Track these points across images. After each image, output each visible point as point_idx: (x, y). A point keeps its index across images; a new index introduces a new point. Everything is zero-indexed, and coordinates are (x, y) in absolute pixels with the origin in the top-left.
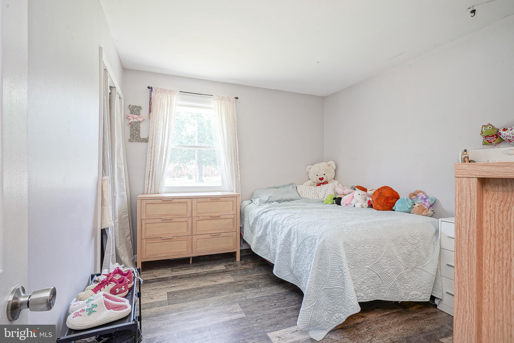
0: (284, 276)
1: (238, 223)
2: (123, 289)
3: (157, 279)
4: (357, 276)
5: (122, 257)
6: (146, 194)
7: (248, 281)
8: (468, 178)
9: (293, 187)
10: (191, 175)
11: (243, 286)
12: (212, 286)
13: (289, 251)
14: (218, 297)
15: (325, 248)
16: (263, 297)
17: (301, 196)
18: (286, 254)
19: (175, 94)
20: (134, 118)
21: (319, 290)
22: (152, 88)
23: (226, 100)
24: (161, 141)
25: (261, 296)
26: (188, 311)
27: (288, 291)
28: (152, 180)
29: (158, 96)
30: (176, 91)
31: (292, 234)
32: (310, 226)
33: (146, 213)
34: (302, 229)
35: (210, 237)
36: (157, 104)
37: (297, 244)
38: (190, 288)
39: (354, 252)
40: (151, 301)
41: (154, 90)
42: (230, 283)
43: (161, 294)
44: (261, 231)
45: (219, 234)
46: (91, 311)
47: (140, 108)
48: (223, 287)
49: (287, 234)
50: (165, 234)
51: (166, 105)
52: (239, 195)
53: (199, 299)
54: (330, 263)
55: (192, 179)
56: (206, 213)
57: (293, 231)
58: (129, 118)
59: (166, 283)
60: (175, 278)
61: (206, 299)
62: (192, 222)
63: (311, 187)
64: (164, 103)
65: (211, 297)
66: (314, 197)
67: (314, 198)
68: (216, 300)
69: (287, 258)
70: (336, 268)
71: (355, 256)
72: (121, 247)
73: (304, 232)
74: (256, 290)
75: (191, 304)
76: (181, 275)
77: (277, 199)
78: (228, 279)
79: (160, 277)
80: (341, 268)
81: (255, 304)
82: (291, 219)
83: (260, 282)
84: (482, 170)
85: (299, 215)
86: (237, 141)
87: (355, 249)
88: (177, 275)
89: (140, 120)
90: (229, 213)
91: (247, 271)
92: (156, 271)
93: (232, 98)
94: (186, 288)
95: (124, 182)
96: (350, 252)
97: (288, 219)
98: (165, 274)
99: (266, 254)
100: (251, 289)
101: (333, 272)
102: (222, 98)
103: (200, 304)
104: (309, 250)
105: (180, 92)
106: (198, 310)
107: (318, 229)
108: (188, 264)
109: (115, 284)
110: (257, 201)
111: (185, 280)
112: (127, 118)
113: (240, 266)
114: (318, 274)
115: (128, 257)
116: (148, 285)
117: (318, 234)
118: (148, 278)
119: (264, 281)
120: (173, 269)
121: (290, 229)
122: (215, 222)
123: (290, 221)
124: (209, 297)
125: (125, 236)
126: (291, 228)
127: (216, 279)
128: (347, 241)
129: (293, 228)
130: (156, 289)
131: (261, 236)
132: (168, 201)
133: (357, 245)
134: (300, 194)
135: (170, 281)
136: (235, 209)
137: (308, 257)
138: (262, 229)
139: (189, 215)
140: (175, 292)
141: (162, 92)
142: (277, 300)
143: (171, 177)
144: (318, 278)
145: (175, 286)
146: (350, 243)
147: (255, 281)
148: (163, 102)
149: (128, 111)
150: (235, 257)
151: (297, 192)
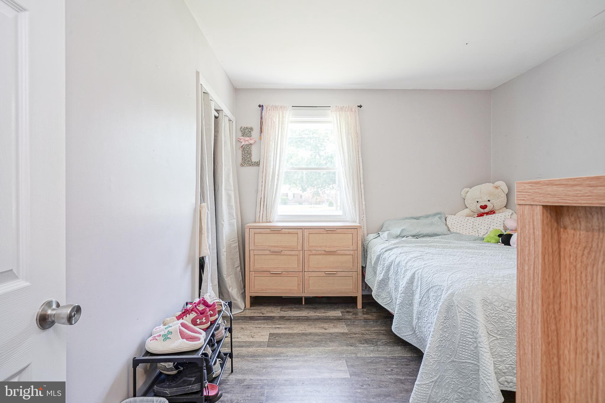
0: (405, 334)
1: (359, 260)
2: (204, 321)
3: (264, 317)
4: (506, 351)
5: (229, 288)
6: (257, 222)
7: (365, 335)
8: (531, 206)
9: (440, 218)
10: (331, 201)
11: (357, 340)
12: (320, 333)
13: (412, 303)
14: (323, 348)
15: (452, 303)
16: (379, 358)
17: (451, 230)
18: (408, 306)
19: (287, 110)
20: (245, 141)
21: (444, 361)
22: (262, 106)
23: (346, 111)
24: (272, 163)
25: (377, 356)
26: (285, 358)
27: (415, 357)
28: (263, 207)
29: (269, 114)
30: (288, 107)
31: (416, 280)
32: (440, 271)
33: (254, 244)
34: (428, 275)
35: (325, 275)
36: (268, 123)
37: (420, 295)
38: (295, 332)
39: (502, 316)
40: (252, 340)
41: (264, 107)
42: (343, 333)
43: (263, 334)
44: (383, 274)
45: (336, 273)
46: (166, 337)
47: (252, 129)
48: (333, 338)
49: (410, 280)
50: (274, 268)
51: (277, 123)
52: (360, 227)
53: (301, 347)
54: (460, 326)
55: (333, 206)
56: (320, 247)
57: (416, 276)
58: (241, 140)
59: (271, 322)
60: (282, 318)
61: (309, 348)
62: (303, 256)
63: (467, 218)
64: (275, 122)
65: (316, 346)
66: (470, 232)
67: (471, 234)
68: (320, 351)
69: (410, 311)
70: (468, 333)
71: (502, 321)
72: (229, 277)
73: (430, 279)
74: (373, 347)
75: (290, 351)
76: (289, 316)
77: (414, 232)
78: (341, 328)
79: (267, 315)
80: (475, 334)
81: (366, 365)
82: (418, 260)
83: (381, 338)
84: (547, 193)
85: (431, 256)
86: (361, 159)
87: (503, 310)
88: (285, 315)
89: (252, 142)
90: (348, 249)
91: (367, 322)
92: (265, 308)
93: (354, 106)
94: (291, 332)
95: (233, 209)
96: (493, 314)
97: (414, 260)
98: (273, 312)
99: (389, 303)
100: (366, 345)
101: (464, 339)
102: (342, 109)
103: (301, 353)
104: (434, 304)
105: (292, 106)
106: (297, 359)
107: (448, 276)
108: (301, 305)
109: (196, 315)
110: (385, 235)
111: (292, 323)
112: (238, 141)
113: (360, 314)
114: (442, 339)
115: (236, 289)
116: (253, 321)
117: (446, 283)
118: (255, 315)
119: (386, 338)
120: (283, 308)
121: (413, 274)
122: (331, 258)
123: (416, 262)
124: (313, 347)
125: (235, 267)
126: (415, 273)
127: (327, 326)
128: (490, 297)
129: (416, 273)
130: (259, 327)
131: (383, 280)
132: (277, 231)
133: (507, 305)
134: (450, 227)
135: (276, 321)
136: (355, 244)
137: (432, 313)
138: (384, 271)
139: (300, 248)
140: (278, 335)
141: (273, 110)
142: (396, 365)
143: (309, 204)
144: (442, 344)
145: (279, 327)
146: (494, 300)
147: (374, 336)
148: (274, 120)
149: (240, 134)
150: (356, 303)
151: (446, 225)
